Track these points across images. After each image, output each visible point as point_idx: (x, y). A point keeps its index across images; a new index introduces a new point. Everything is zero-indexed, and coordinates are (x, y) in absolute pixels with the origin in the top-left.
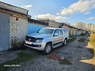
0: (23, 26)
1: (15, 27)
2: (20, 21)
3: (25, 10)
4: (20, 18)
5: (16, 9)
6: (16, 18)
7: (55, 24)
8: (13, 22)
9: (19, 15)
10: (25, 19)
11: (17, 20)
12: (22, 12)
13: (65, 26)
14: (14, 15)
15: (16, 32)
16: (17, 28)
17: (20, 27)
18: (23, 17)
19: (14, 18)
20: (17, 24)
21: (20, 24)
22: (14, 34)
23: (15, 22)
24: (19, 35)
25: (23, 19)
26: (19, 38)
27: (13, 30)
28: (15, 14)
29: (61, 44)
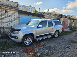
0: (13, 18)
1: (4, 18)
2: (9, 13)
3: (14, 3)
4: (9, 10)
5: (5, 2)
6: (5, 10)
7: (52, 16)
8: (2, 14)
9: (8, 7)
10: (15, 11)
11: (6, 12)
12: (11, 5)
13: (65, 18)
14: (2, 8)
15: (5, 23)
16: (6, 19)
17: (9, 18)
18: (12, 9)
19: (2, 10)
20: (6, 16)
21: (9, 16)
22: (3, 24)
23: (4, 14)
24: (8, 26)
25: (12, 11)
26: (8, 28)
27: (2, 21)
28: (4, 7)
29: (50, 36)
